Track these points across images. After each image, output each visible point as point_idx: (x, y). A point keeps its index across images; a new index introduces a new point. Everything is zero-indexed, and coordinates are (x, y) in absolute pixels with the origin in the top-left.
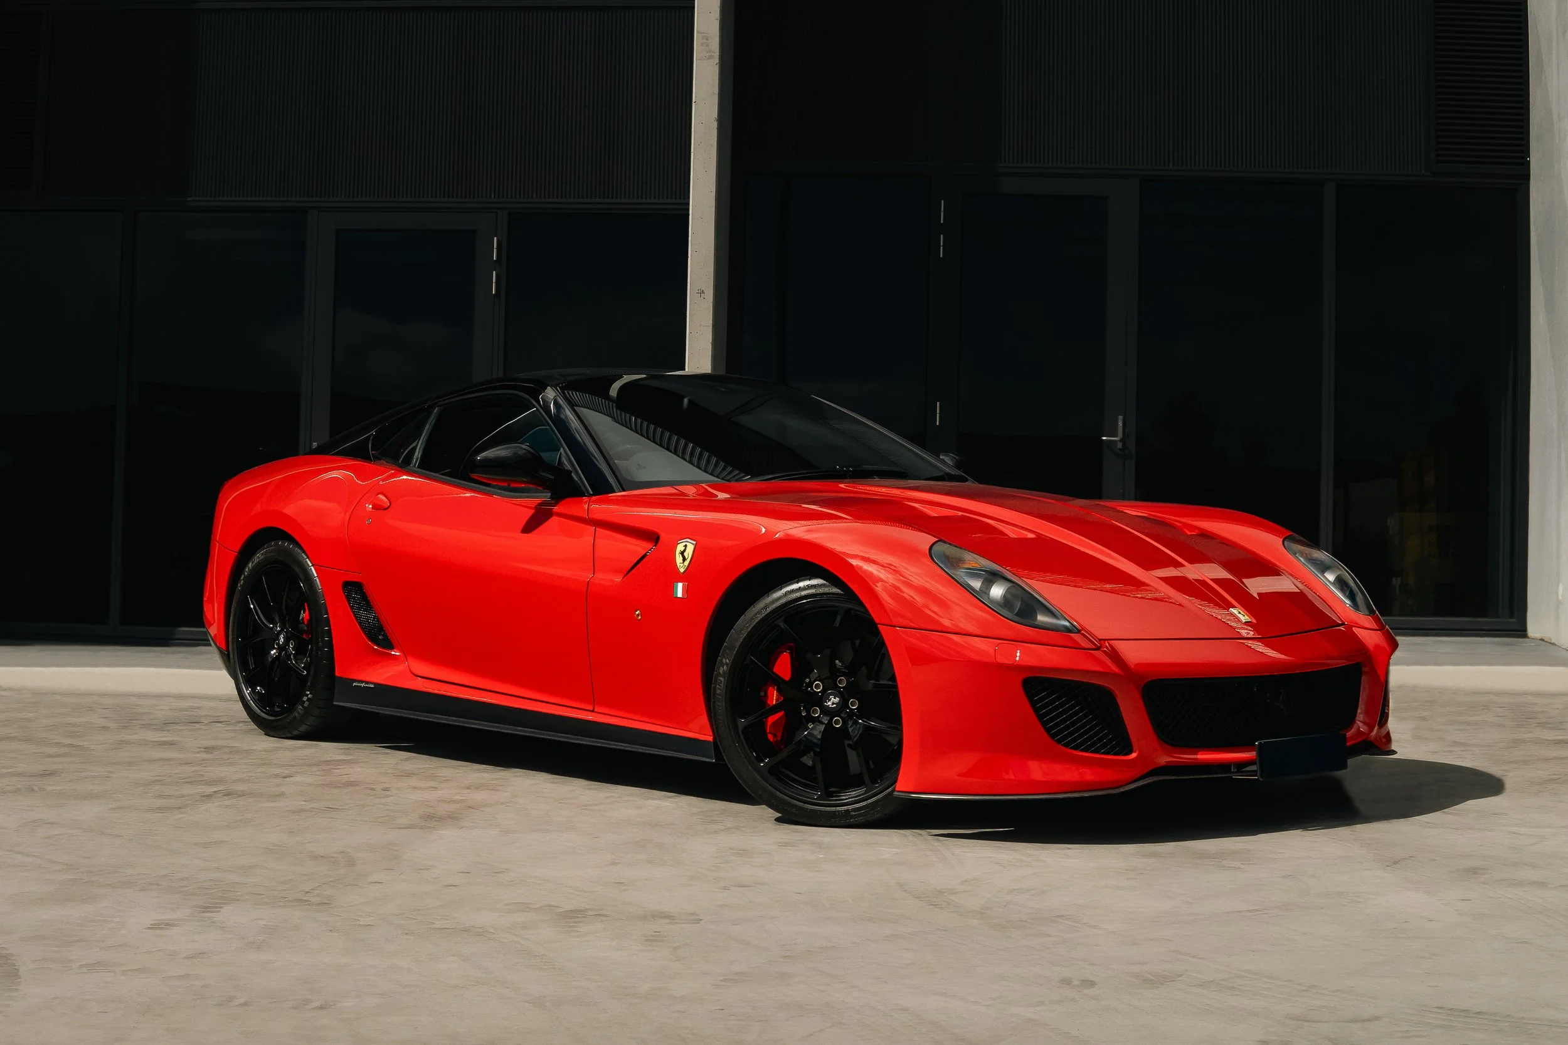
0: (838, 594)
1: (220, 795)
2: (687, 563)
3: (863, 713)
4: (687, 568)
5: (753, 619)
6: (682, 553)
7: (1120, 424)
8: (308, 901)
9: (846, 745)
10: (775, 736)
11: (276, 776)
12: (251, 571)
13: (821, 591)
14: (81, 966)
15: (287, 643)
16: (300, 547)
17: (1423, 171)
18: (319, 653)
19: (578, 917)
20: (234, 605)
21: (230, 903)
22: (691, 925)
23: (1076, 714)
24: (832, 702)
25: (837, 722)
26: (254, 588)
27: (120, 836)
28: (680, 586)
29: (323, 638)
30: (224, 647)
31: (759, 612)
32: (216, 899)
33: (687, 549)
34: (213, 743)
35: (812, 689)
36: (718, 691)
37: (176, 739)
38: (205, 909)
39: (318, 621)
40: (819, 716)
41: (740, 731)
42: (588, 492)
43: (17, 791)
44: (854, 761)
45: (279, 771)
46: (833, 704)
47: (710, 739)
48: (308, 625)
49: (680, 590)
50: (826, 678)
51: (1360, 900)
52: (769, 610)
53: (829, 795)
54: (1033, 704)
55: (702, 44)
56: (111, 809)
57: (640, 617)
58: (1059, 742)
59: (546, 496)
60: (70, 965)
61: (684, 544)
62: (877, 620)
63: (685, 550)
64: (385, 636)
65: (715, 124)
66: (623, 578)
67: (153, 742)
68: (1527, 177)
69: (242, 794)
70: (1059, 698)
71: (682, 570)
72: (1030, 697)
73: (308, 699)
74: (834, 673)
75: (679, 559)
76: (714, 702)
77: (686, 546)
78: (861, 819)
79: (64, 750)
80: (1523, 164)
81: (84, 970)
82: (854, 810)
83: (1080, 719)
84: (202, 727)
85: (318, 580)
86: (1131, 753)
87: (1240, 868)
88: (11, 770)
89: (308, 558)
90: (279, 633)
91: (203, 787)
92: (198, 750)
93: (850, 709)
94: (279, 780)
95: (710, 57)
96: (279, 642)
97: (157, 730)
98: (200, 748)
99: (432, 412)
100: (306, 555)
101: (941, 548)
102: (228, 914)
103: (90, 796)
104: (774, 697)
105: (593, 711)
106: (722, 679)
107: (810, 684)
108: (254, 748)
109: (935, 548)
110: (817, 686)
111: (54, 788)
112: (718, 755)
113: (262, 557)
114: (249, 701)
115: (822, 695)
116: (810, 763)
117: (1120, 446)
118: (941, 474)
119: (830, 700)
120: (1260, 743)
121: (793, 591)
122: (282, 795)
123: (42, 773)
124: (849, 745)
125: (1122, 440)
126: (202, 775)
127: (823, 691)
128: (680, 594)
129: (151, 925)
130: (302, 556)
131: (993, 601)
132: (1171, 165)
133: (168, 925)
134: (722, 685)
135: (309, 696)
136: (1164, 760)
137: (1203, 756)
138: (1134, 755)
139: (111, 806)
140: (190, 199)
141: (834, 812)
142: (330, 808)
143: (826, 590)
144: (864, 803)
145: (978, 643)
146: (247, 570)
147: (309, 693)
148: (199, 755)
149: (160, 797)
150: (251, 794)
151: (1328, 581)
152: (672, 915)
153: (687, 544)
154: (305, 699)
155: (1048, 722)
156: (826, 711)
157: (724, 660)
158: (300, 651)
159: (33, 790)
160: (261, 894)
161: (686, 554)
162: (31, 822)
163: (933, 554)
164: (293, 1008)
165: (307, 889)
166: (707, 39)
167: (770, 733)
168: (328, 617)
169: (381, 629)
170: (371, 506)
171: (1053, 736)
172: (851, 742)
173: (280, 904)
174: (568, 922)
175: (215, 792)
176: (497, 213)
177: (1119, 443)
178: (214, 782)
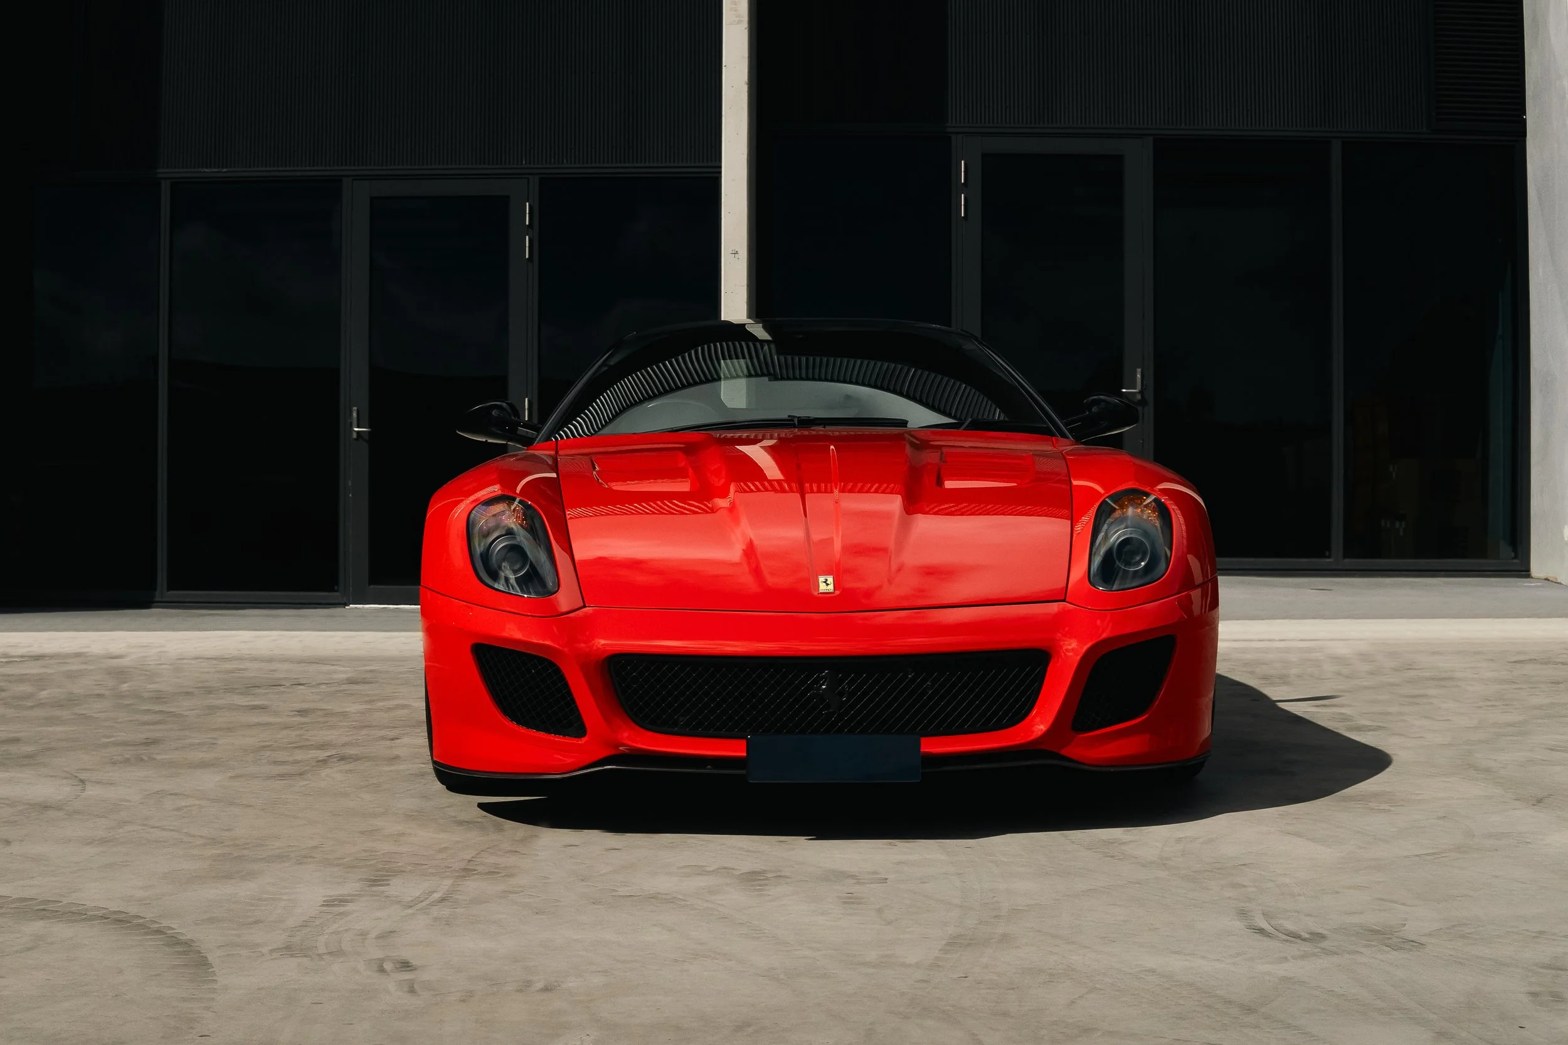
1: (335, 760)
7: (1139, 376)
8: (475, 870)
11: (383, 738)
14: (272, 951)
17: (1424, 129)
19: (760, 880)
21: (397, 875)
22: (878, 885)
27: (251, 806)
32: (379, 871)
34: (305, 706)
37: (266, 703)
38: (375, 882)
43: (127, 761)
45: (383, 733)
51: (1529, 841)
55: (732, 9)
56: (231, 777)
60: (260, 950)
65: (745, 88)
67: (243, 706)
68: (1523, 134)
69: (356, 759)
79: (158, 717)
80: (1519, 122)
81: (275, 955)
84: (286, 690)
87: (1389, 811)
88: (112, 739)
91: (314, 751)
92: (292, 713)
94: (388, 743)
95: (740, 22)
97: (241, 694)
98: (293, 711)
102: (397, 887)
103: (203, 765)
108: (348, 710)
111: (163, 757)
117: (1139, 397)
122: (397, 758)
123: (144, 741)
125: (1141, 392)
126: (308, 740)
129: (324, 901)
132: (1183, 125)
133: (342, 901)
139: (229, 774)
148: (294, 719)
149: (276, 763)
150: (368, 758)
152: (853, 874)
159: (142, 760)
160: (422, 864)
162: (154, 793)
164: (517, 991)
165: (469, 857)
166: (737, 5)
173: (448, 873)
174: (752, 885)
175: (328, 756)
176: (528, 178)
177: (1138, 394)
178: (322, 746)
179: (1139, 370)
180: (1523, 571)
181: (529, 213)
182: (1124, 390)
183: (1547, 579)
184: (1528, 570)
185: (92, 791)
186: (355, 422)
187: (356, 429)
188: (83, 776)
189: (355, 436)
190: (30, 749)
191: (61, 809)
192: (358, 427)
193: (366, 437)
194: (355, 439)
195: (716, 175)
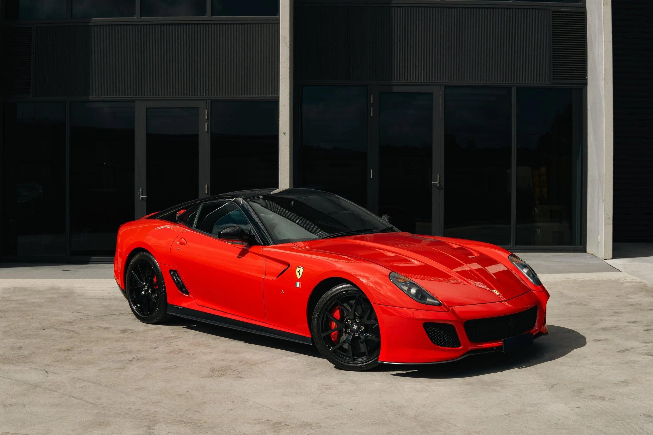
0: (356, 290)
1: (135, 360)
2: (300, 275)
3: (366, 331)
4: (301, 277)
5: (326, 299)
6: (299, 272)
7: (438, 177)
8: (183, 421)
9: (360, 342)
10: (334, 339)
11: (152, 347)
12: (133, 262)
13: (350, 289)
15: (148, 289)
16: (152, 255)
17: (548, 83)
18: (161, 294)
19: (279, 427)
20: (127, 274)
23: (441, 334)
24: (355, 327)
25: (356, 334)
26: (135, 268)
28: (298, 283)
29: (162, 289)
30: (124, 289)
31: (328, 296)
33: (300, 270)
35: (347, 322)
36: (314, 324)
37: (109, 325)
38: (149, 428)
39: (160, 282)
40: (350, 332)
41: (322, 338)
42: (262, 244)
43: (62, 360)
44: (363, 348)
45: (152, 344)
46: (355, 328)
47: (310, 336)
48: (156, 283)
49: (298, 285)
50: (352, 319)
52: (332, 295)
53: (354, 360)
54: (427, 331)
55: (283, 40)
56: (99, 370)
57: (283, 293)
58: (435, 344)
59: (246, 244)
61: (299, 268)
62: (371, 302)
63: (300, 271)
64: (186, 289)
65: (288, 70)
66: (277, 278)
67: (101, 327)
68: (586, 84)
69: (143, 359)
70: (435, 329)
71: (299, 278)
72: (425, 329)
73: (157, 311)
74: (355, 317)
75: (297, 274)
76: (313, 327)
77: (300, 269)
78: (366, 369)
79: (71, 334)
80: (585, 79)
82: (363, 365)
83: (443, 336)
84: (116, 317)
85: (159, 268)
86: (460, 346)
88: (55, 347)
89: (155, 259)
90: (145, 285)
91: (128, 354)
92: (119, 332)
93: (361, 330)
94: (154, 350)
95: (286, 45)
96: (145, 288)
97: (101, 319)
98: (119, 330)
99: (199, 206)
100: (155, 258)
101: (393, 274)
103: (89, 363)
104: (334, 325)
105: (266, 323)
106: (315, 319)
107: (347, 321)
109: (391, 274)
110: (349, 322)
111: (74, 358)
112: (313, 342)
113: (138, 258)
114: (134, 310)
115: (351, 325)
116: (347, 348)
117: (438, 185)
118: (385, 227)
119: (354, 327)
120: (504, 340)
121: (340, 289)
122: (157, 358)
123: (67, 348)
124: (361, 342)
126: (125, 348)
127: (351, 324)
128: (298, 286)
130: (153, 259)
131: (412, 295)
134: (315, 321)
135: (158, 310)
136: (471, 348)
137: (484, 345)
138: (461, 347)
139: (98, 368)
140: (90, 97)
141: (356, 366)
142: (176, 366)
143: (352, 289)
144: (367, 363)
145: (407, 310)
146: (132, 262)
147: (157, 308)
148: (120, 335)
149: (114, 361)
150: (147, 359)
151: (525, 272)
152: (311, 423)
153: (300, 268)
154: (156, 311)
155: (432, 337)
156: (352, 330)
157: (316, 313)
158: (153, 292)
159: (67, 359)
160: (166, 418)
161: (300, 272)
162: (72, 378)
163: (390, 276)
165: (182, 414)
166: (285, 39)
167: (332, 338)
168: (164, 281)
169: (184, 286)
170: (179, 243)
171: (433, 342)
172: (361, 341)
173: (174, 423)
174: (276, 430)
175: (132, 358)
176: (206, 101)
177: (438, 184)
178: (131, 352)
179: (438, 174)
180: (584, 250)
181: (207, 114)
182: (432, 182)
183: (592, 254)
184: (586, 250)
185: (51, 377)
186: (141, 194)
187: (141, 196)
188: (47, 369)
189: (141, 199)
190: (26, 353)
191: (41, 387)
192: (142, 195)
193: (145, 199)
194: (141, 200)
195: (278, 100)
